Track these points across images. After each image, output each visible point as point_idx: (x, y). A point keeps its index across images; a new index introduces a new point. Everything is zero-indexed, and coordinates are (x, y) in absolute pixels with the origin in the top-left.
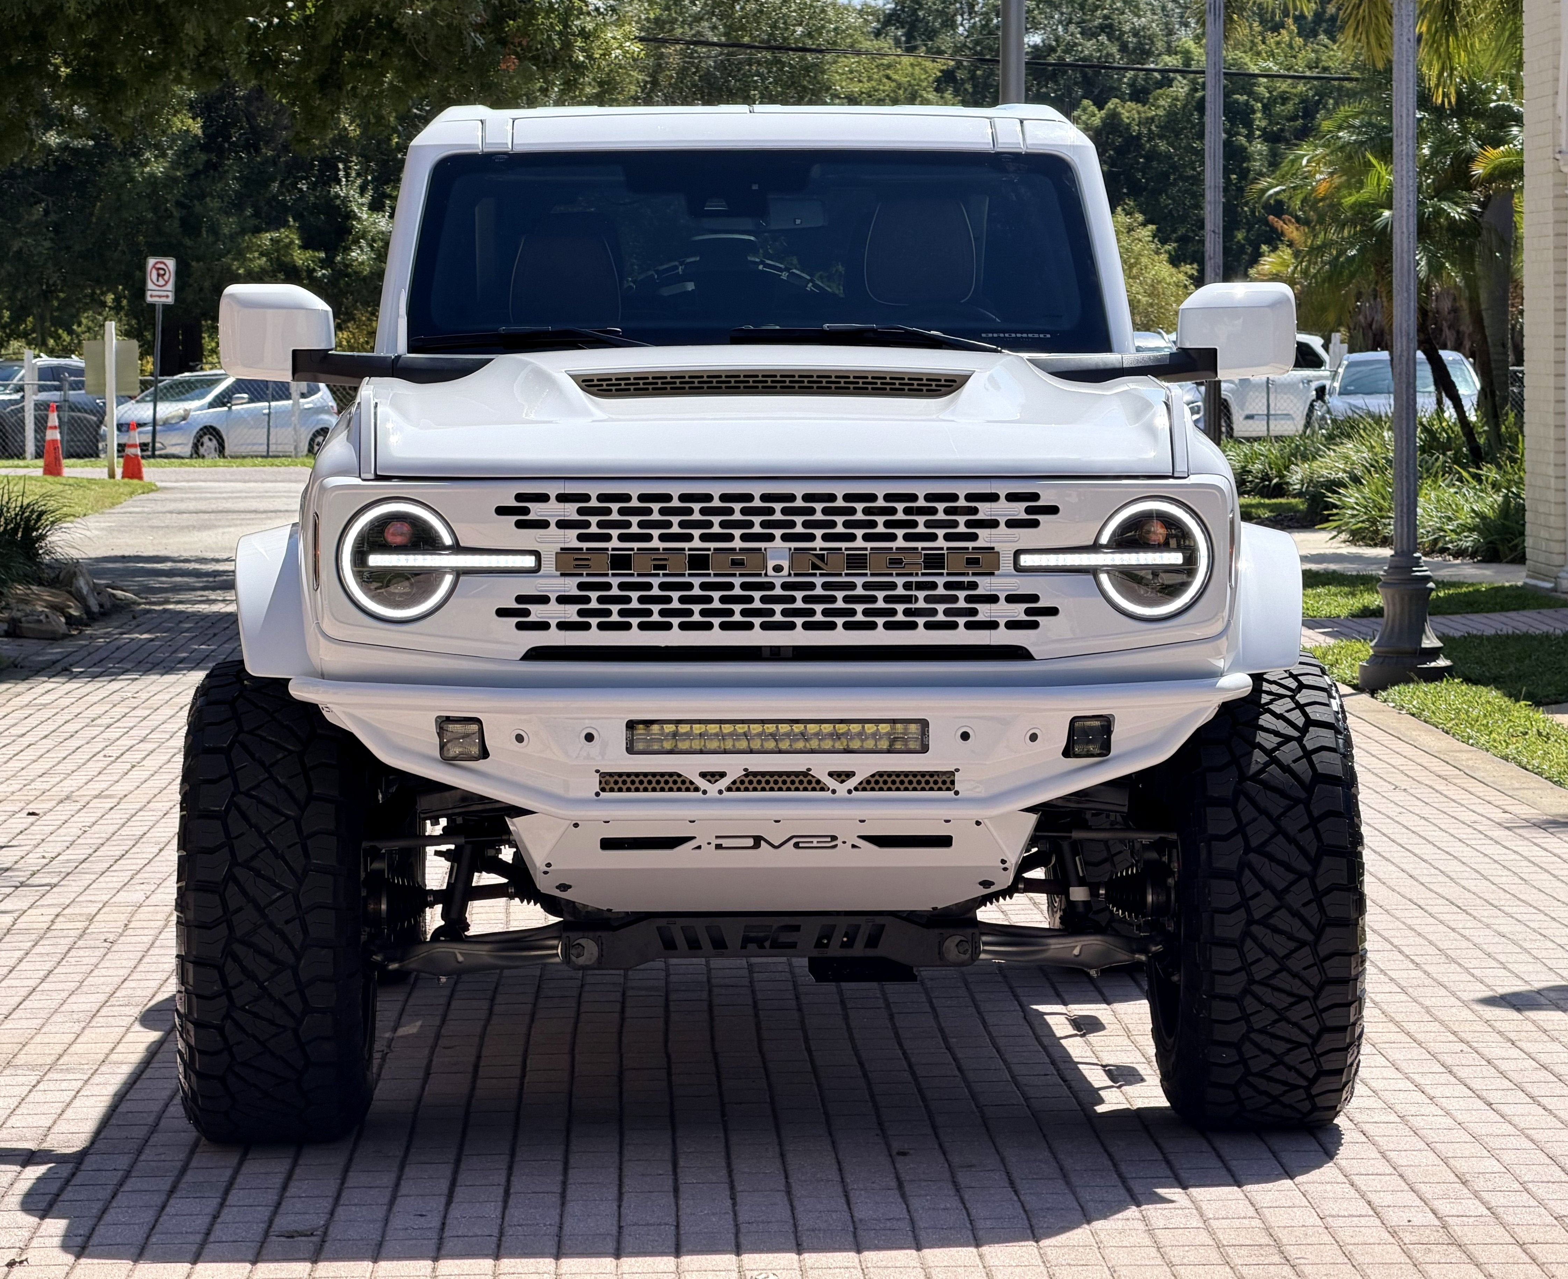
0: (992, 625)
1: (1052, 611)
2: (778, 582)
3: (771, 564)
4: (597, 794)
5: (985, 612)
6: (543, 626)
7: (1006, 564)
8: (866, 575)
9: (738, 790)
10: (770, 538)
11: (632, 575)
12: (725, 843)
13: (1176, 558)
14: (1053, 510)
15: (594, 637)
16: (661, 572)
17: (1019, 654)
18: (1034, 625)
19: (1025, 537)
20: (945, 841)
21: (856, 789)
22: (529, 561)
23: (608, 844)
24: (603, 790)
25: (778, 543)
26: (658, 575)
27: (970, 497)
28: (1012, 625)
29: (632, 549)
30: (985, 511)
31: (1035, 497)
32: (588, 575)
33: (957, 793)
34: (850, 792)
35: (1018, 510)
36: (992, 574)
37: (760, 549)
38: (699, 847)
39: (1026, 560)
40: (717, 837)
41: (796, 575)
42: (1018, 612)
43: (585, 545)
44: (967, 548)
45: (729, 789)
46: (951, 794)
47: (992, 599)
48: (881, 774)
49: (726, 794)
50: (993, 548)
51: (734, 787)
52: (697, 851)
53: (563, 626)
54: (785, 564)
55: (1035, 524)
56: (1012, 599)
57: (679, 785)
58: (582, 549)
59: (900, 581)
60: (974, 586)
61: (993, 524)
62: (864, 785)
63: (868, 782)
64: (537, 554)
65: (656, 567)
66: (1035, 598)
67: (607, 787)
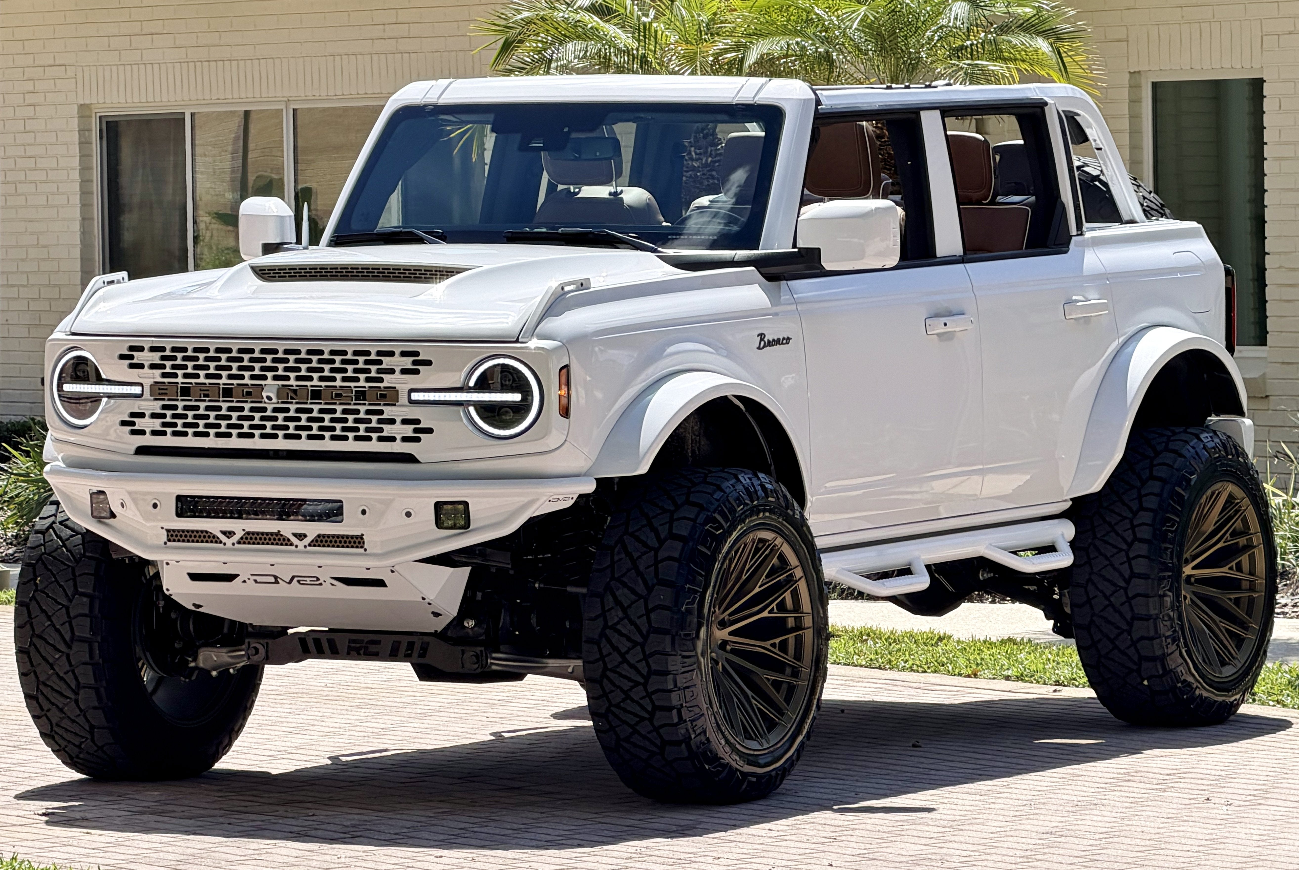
0: (392, 439)
1: (430, 431)
2: (270, 407)
3: (264, 394)
4: (165, 543)
5: (388, 430)
6: (142, 433)
7: (403, 398)
8: (320, 403)
9: (244, 543)
10: (265, 378)
11: (191, 400)
12: (259, 579)
13: (516, 397)
14: (428, 363)
15: (169, 441)
16: (207, 399)
17: (409, 458)
18: (418, 440)
19: (411, 381)
20: (380, 583)
21: (310, 545)
22: (137, 390)
23: (194, 577)
24: (169, 540)
25: (269, 381)
26: (205, 401)
27: (379, 353)
28: (405, 439)
29: (191, 383)
30: (387, 362)
31: (416, 354)
32: (169, 400)
33: (365, 550)
34: (305, 547)
35: (407, 362)
36: (395, 405)
37: (261, 385)
38: (244, 581)
39: (415, 396)
40: (252, 575)
41: (283, 403)
42: (409, 430)
43: (166, 380)
44: (380, 387)
45: (239, 543)
46: (362, 550)
47: (392, 422)
48: (324, 536)
49: (236, 545)
50: (395, 388)
51: (242, 542)
52: (244, 584)
53: (155, 433)
54: (273, 396)
55: (417, 372)
56: (405, 422)
57: (211, 538)
58: (164, 383)
59: (339, 408)
60: (381, 412)
61: (392, 371)
62: (314, 543)
63: (317, 541)
64: (141, 385)
65: (205, 396)
66: (417, 421)
67: (172, 539)
